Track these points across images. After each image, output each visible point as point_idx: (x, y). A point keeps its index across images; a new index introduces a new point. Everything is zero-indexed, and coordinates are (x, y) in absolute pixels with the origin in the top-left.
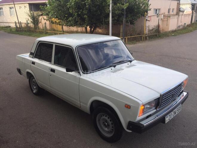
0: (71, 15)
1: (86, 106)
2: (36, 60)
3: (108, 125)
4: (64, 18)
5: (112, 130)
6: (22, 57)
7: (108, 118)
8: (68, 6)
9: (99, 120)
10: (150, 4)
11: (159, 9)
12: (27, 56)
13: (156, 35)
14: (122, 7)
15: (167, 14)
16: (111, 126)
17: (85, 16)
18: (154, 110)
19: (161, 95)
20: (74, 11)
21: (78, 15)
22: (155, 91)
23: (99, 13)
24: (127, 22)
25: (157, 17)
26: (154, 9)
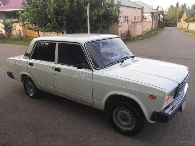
0: (49, 21)
3: (127, 119)
4: (42, 23)
5: (132, 123)
7: (127, 112)
8: (47, 12)
9: (116, 115)
10: (122, 12)
11: (128, 17)
12: (21, 58)
13: (127, 39)
14: (99, 13)
15: (134, 20)
16: (131, 119)
17: (64, 22)
19: (179, 84)
20: (53, 17)
21: (57, 21)
22: (174, 81)
23: (77, 19)
25: (127, 23)
26: (124, 16)
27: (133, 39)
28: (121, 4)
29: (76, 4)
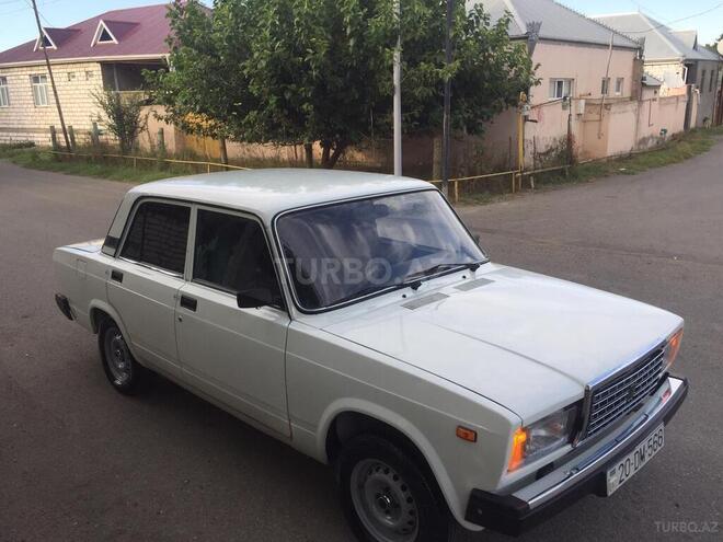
0: (253, 103)
1: (312, 435)
2: (128, 266)
3: (396, 505)
4: (230, 112)
5: (410, 523)
6: (77, 255)
7: (395, 478)
8: (245, 72)
9: (361, 487)
10: (539, 65)
11: (570, 81)
12: (93, 250)
13: (562, 172)
14: (437, 73)
15: (600, 95)
16: (405, 507)
17: (305, 107)
18: (564, 445)
19: (587, 391)
20: (267, 90)
21: (282, 104)
22: (565, 375)
23: (357, 96)
24: (456, 125)
25: (564, 108)
26: (552, 80)
27: (587, 169)
28: (542, 33)
29: (352, 42)
